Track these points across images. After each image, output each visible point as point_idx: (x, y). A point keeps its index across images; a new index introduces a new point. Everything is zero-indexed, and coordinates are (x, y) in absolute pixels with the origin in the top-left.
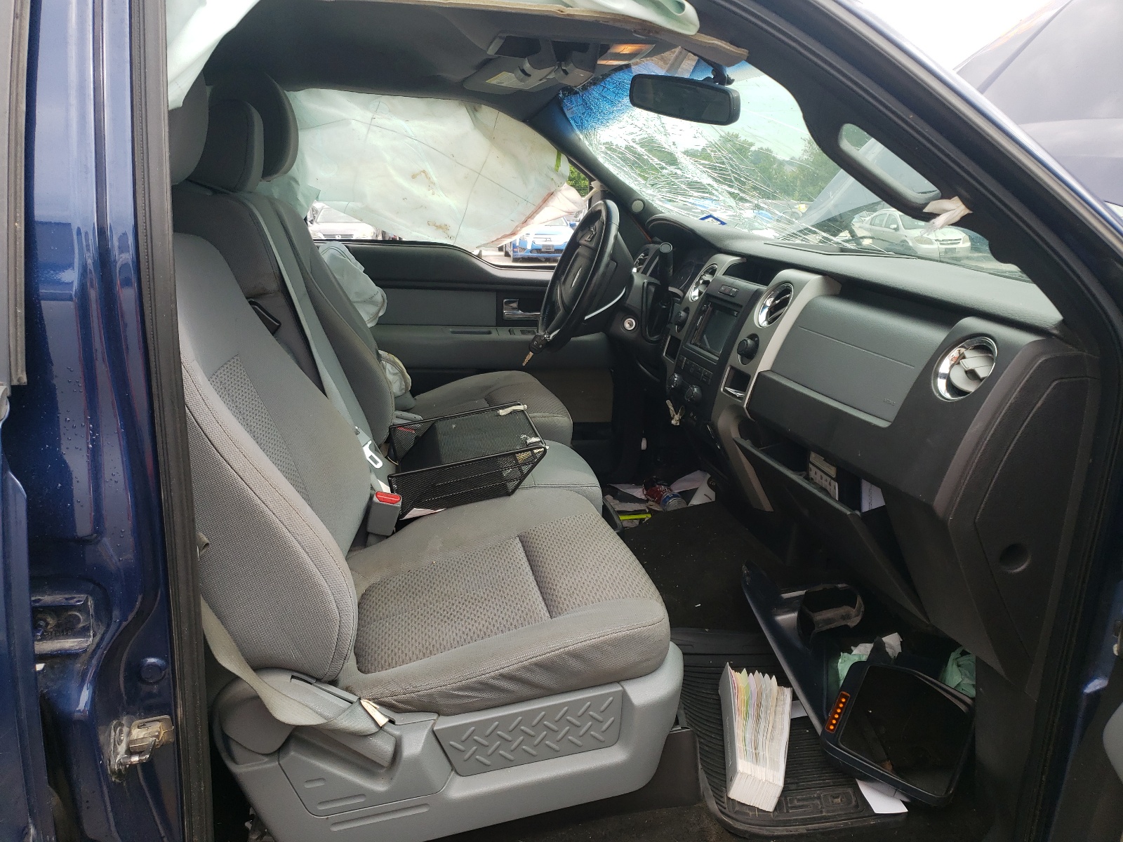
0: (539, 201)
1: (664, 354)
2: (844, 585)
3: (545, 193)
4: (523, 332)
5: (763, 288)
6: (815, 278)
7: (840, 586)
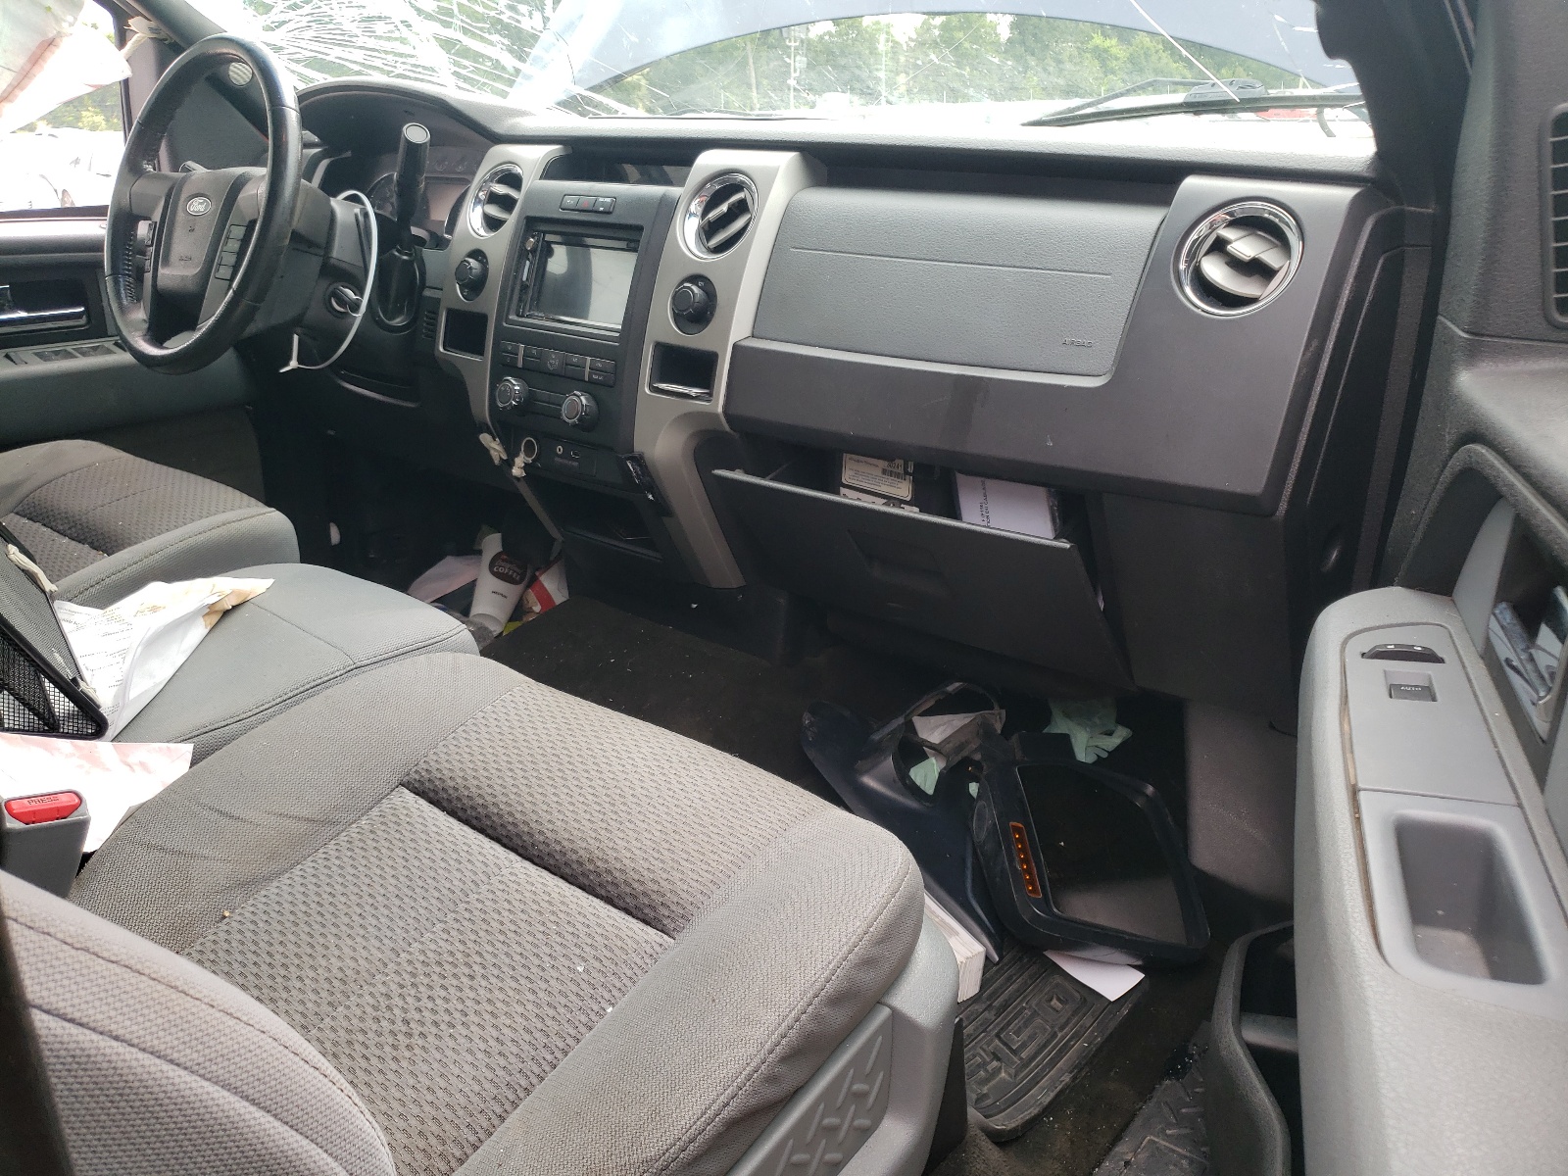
0: (20, 61)
1: (441, 349)
2: (957, 684)
3: (32, 43)
4: (42, 356)
5: (674, 191)
6: (786, 160)
7: (950, 688)
